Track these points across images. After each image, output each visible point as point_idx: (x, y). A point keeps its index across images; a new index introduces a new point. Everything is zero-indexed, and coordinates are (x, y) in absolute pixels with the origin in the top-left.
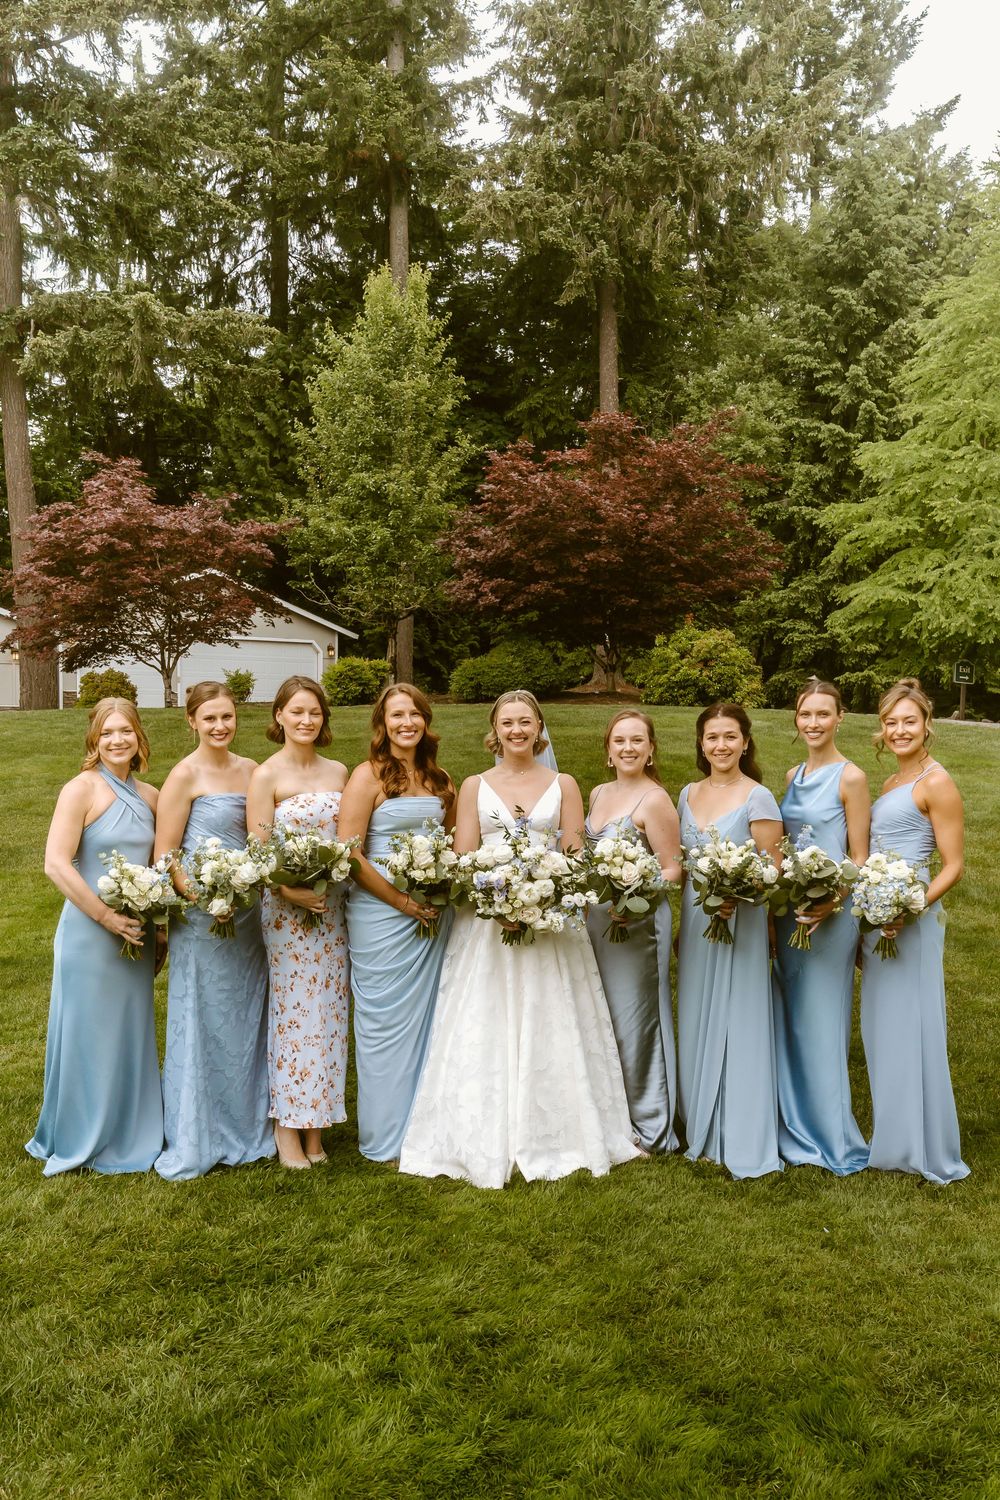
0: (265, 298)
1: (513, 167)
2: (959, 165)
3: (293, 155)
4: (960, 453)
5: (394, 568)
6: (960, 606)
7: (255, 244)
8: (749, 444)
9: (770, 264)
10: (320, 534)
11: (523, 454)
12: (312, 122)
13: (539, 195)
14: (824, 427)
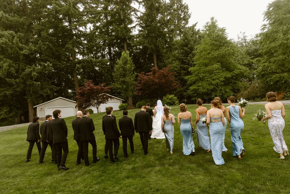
0: (109, 57)
1: (139, 37)
2: (199, 30)
3: (110, 38)
4: (202, 68)
5: (127, 91)
6: (205, 88)
7: (107, 50)
8: (176, 69)
9: (175, 45)
10: (117, 87)
11: (143, 74)
12: (113, 34)
13: (143, 40)
14: (185, 66)
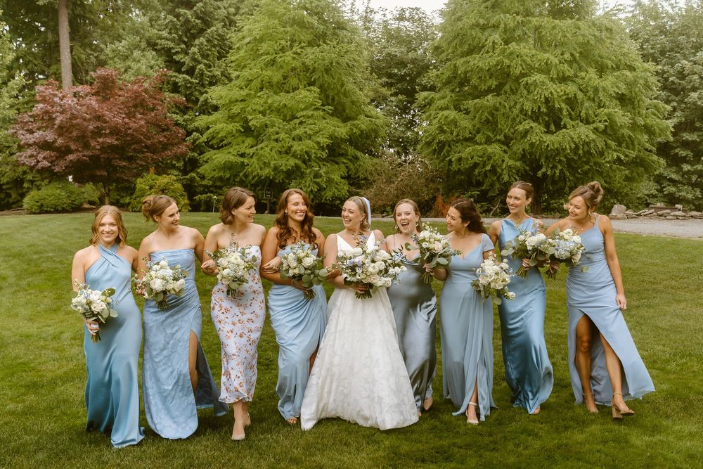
14: (181, 76)
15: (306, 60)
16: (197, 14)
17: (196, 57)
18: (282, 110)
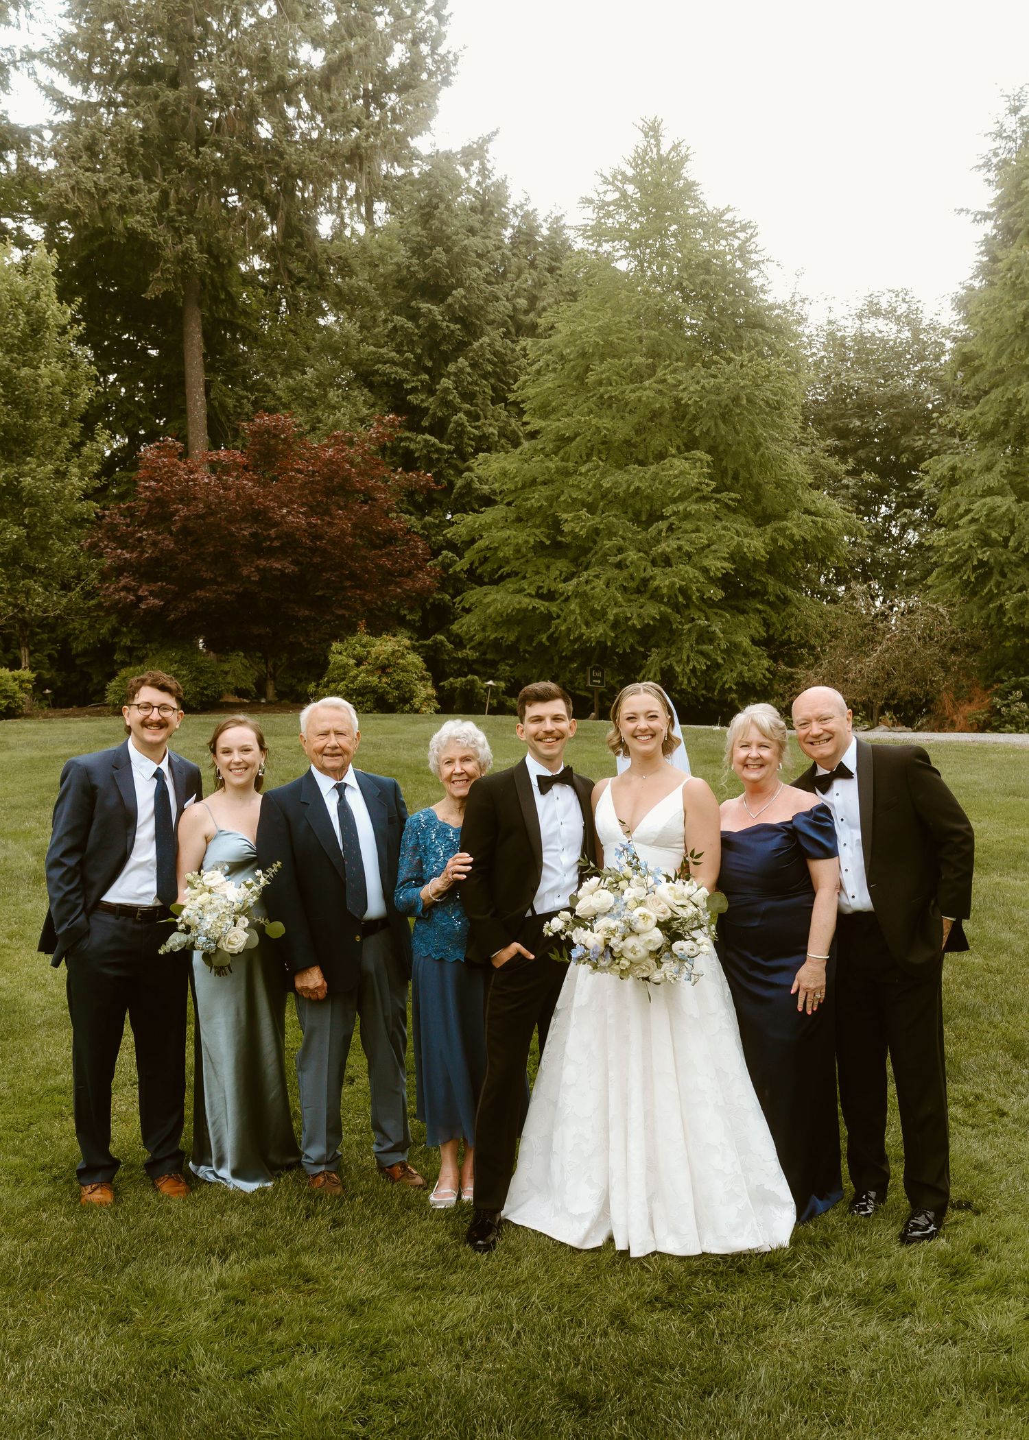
9: (351, 273)
13: (126, 181)
14: (420, 437)
15: (681, 395)
16: (454, 313)
17: (450, 398)
18: (630, 501)
